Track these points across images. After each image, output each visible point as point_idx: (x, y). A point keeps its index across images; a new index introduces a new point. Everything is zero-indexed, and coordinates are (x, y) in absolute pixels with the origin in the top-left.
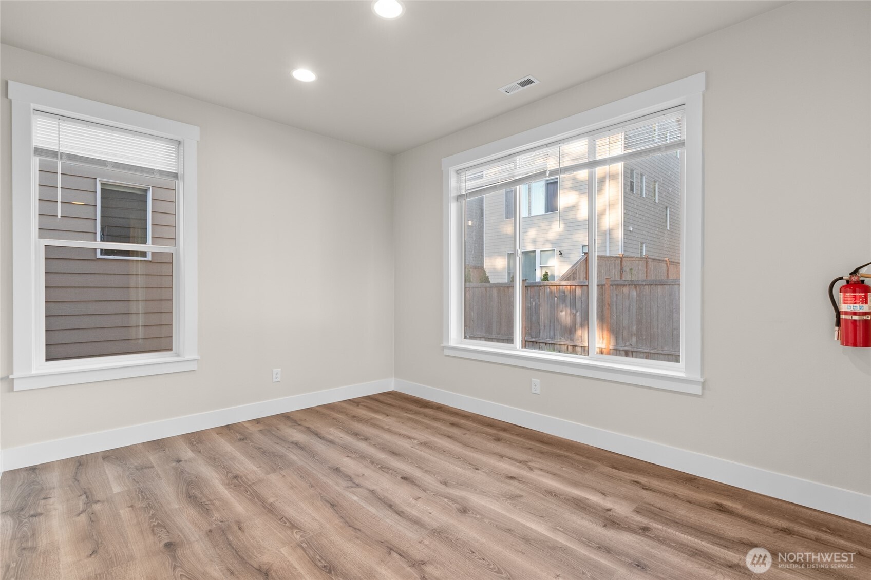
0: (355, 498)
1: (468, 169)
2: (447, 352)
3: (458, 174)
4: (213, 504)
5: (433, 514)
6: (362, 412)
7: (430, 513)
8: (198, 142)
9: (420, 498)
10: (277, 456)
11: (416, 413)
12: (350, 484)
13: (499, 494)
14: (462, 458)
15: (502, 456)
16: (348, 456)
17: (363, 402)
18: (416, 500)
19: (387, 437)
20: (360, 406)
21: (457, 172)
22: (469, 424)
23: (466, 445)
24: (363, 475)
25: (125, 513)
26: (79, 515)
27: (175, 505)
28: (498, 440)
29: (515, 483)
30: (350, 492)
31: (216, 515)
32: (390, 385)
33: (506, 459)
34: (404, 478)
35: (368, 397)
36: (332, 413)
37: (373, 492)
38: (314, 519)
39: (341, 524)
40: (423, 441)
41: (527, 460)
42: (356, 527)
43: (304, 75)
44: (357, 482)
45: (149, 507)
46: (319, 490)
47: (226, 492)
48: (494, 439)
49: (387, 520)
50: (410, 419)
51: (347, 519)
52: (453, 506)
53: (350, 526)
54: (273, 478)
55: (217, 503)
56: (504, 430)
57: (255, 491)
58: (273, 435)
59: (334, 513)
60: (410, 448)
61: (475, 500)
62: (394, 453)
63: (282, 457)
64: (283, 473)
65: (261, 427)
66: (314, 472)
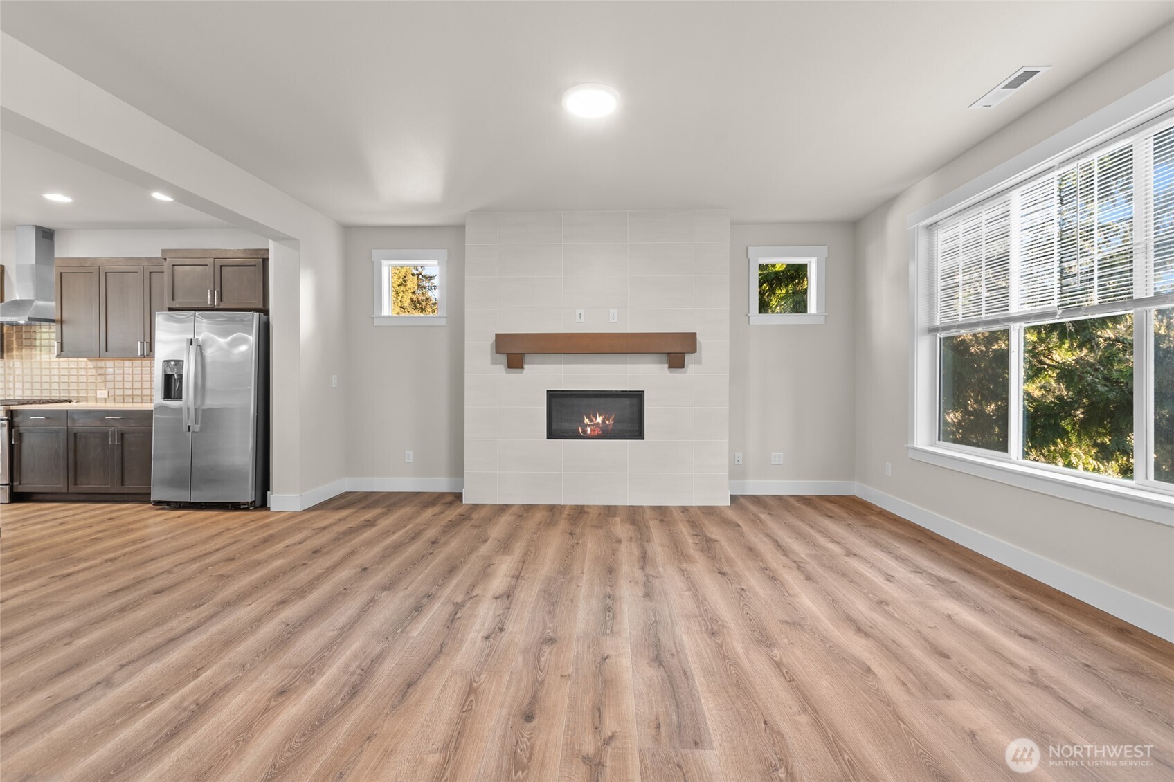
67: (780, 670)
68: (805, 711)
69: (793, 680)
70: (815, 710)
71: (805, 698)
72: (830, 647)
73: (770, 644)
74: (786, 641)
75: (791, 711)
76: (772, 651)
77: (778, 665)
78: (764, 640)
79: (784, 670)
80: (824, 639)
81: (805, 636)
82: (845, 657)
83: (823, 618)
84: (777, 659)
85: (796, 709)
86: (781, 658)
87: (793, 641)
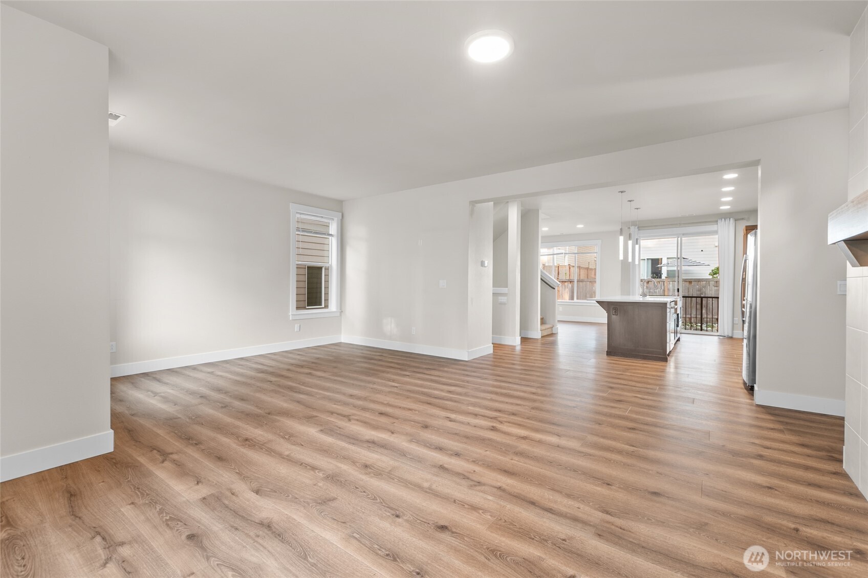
67: (310, 466)
68: (287, 456)
69: (301, 465)
70: (283, 458)
71: (290, 460)
72: (288, 496)
73: (328, 477)
74: (320, 484)
75: (294, 453)
76: (323, 474)
77: (314, 468)
78: (333, 478)
79: (308, 467)
80: (295, 500)
81: (310, 495)
82: (275, 494)
83: (304, 522)
84: (317, 471)
85: (292, 455)
86: (315, 473)
87: (316, 487)
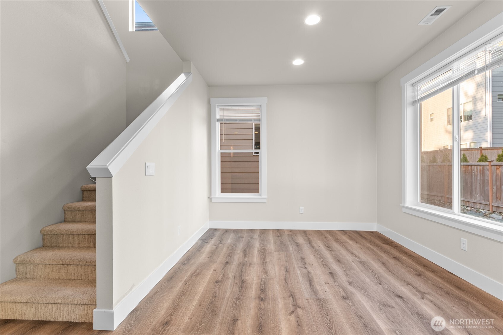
0: (299, 272)
1: (420, 81)
2: (404, 210)
3: (414, 86)
4: (249, 255)
5: (327, 292)
6: (344, 238)
7: (326, 291)
8: (267, 104)
9: (328, 283)
10: (285, 246)
11: (377, 246)
12: (303, 266)
13: (378, 300)
14: (378, 275)
15: (408, 284)
16: (314, 255)
17: (351, 233)
18: (325, 284)
19: (344, 252)
20: (346, 235)
21: (413, 85)
22: (409, 261)
23: (389, 270)
24: (312, 265)
25: (225, 249)
26: (215, 246)
27: (239, 252)
28: (419, 275)
29: (399, 300)
30: (299, 269)
31: (247, 259)
32: (374, 227)
33: (410, 286)
34: (330, 273)
35: (356, 232)
36: (327, 235)
37: (309, 273)
38: (275, 273)
39: (283, 279)
40: (363, 260)
41: (427, 293)
42: (288, 282)
43: (298, 62)
44: (306, 266)
45: (232, 250)
46: (288, 264)
47: (256, 253)
48: (416, 274)
49: (303, 286)
50: (369, 248)
51: (287, 278)
52: (342, 293)
53: (285, 281)
54: (276, 254)
55: (250, 255)
56: (433, 271)
57: (265, 256)
58: (292, 238)
59: (284, 274)
60: (350, 261)
61: (359, 297)
62: (339, 261)
63: (286, 246)
64: (281, 253)
65: (290, 233)
66: (293, 256)
